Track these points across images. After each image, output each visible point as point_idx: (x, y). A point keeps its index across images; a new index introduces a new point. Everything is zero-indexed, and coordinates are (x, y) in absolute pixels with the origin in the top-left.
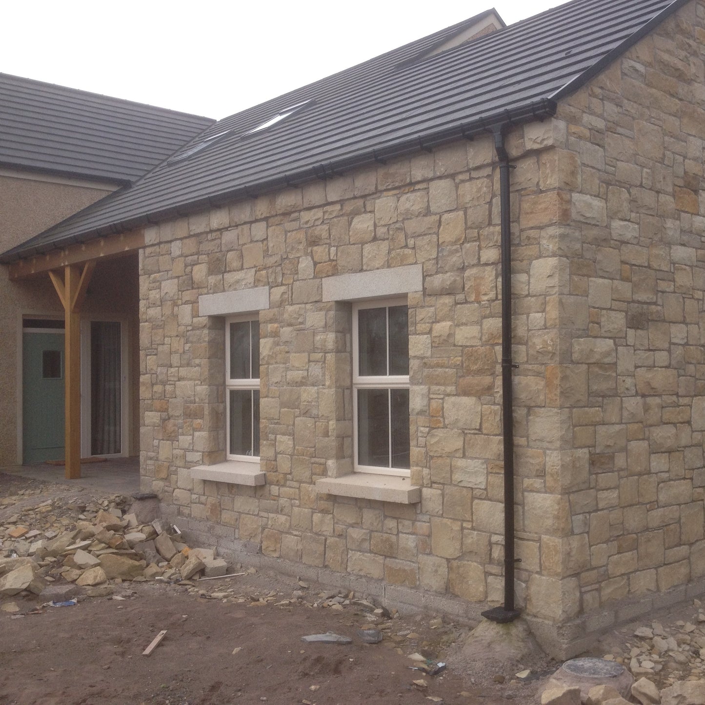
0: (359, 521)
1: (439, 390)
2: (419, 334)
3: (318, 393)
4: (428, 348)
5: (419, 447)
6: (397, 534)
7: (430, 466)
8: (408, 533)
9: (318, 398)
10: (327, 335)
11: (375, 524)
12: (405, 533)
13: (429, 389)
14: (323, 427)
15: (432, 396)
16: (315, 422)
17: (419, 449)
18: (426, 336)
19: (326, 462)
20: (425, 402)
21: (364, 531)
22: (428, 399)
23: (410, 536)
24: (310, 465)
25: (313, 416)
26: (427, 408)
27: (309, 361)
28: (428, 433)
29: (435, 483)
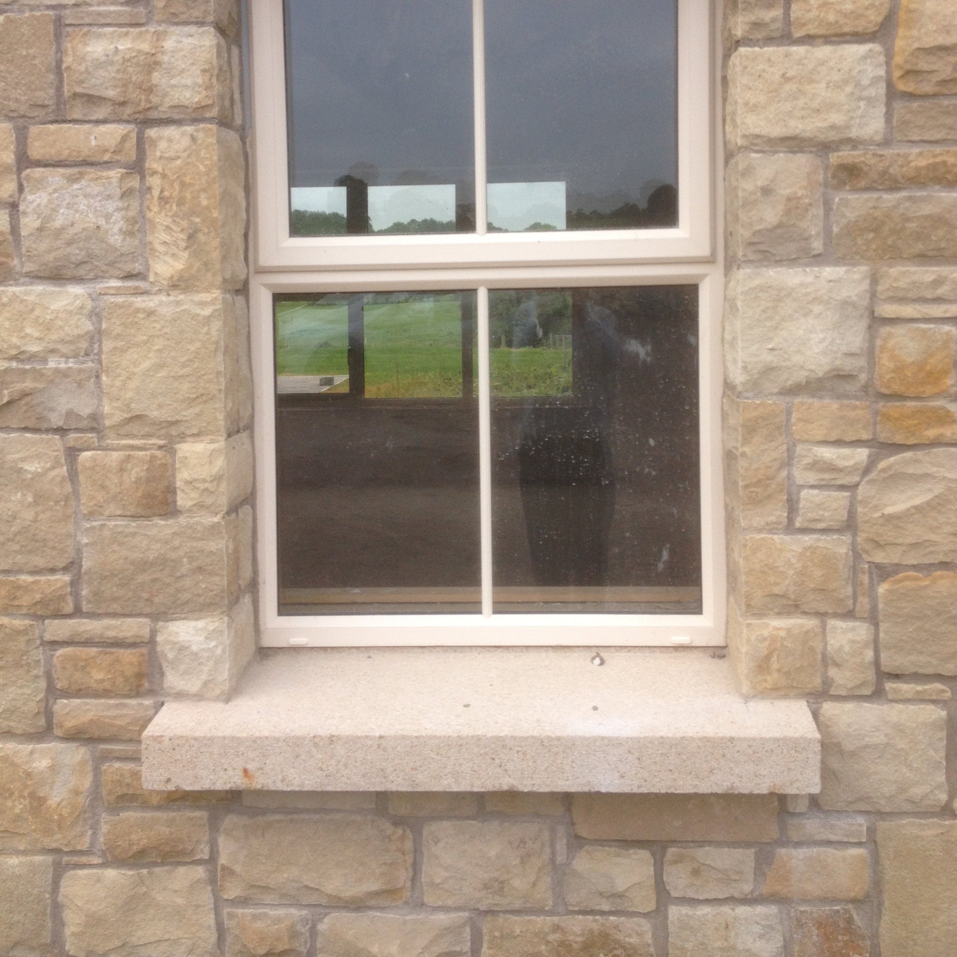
0: (403, 876)
1: (938, 282)
2: (809, 39)
3: (96, 315)
4: (870, 101)
5: (804, 531)
6: (658, 914)
7: (874, 609)
8: (731, 900)
9: (96, 336)
10: (159, 36)
11: (518, 883)
12: (707, 901)
13: (874, 280)
14: (136, 472)
15: (888, 310)
16: (72, 453)
17: (808, 539)
18: (862, 49)
19: (154, 633)
20: (856, 338)
21: (442, 918)
22: (865, 322)
23: (742, 911)
24: (39, 654)
25: (56, 420)
26: (862, 362)
27: (24, 161)
28: (867, 471)
29: (896, 677)
